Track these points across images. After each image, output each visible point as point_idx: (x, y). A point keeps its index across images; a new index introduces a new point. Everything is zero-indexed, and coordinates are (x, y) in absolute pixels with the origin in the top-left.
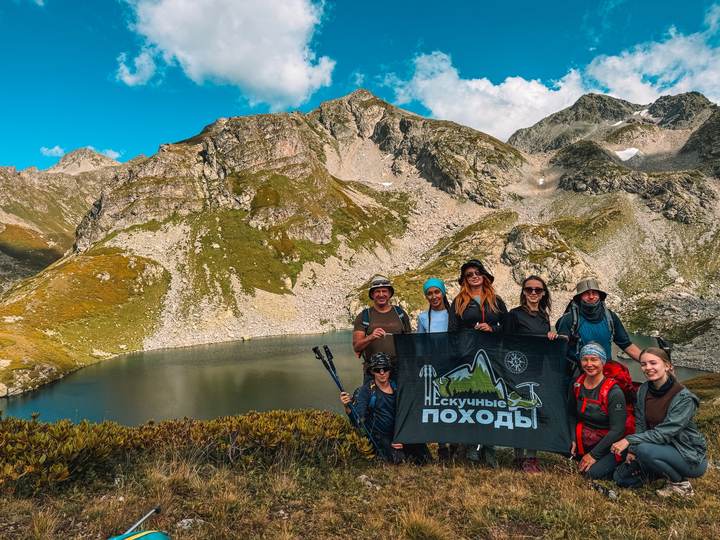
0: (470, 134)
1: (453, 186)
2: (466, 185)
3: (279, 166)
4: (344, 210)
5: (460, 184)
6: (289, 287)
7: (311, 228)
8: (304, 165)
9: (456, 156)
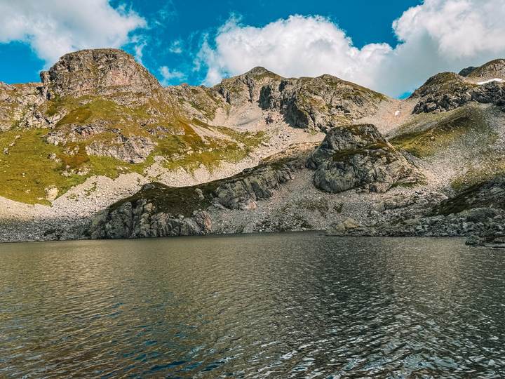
0: (331, 79)
1: (306, 121)
2: (319, 120)
3: (108, 93)
4: (181, 139)
5: (313, 119)
6: (50, 198)
7: (118, 146)
8: (139, 94)
9: (314, 97)
